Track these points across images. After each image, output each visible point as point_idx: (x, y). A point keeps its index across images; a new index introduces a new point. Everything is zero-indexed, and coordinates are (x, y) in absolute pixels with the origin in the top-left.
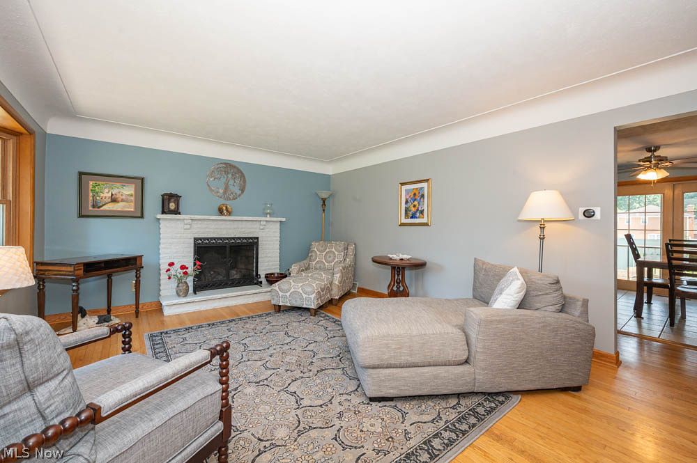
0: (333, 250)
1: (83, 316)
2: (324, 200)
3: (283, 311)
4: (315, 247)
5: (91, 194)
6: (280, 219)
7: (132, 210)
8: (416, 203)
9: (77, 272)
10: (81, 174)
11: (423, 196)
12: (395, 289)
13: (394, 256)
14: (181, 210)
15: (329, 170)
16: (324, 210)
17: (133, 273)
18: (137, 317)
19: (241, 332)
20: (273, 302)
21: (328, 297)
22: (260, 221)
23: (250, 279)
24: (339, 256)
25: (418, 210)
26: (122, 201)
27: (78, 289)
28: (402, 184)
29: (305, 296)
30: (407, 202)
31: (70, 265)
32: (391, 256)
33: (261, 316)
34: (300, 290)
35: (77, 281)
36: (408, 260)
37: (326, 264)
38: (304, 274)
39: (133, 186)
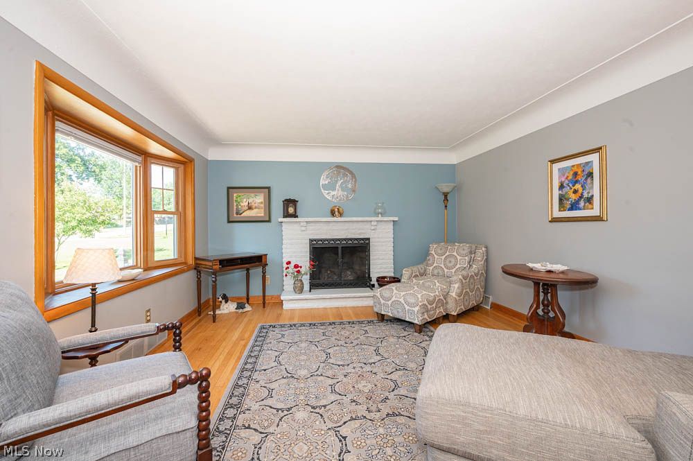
0: (455, 254)
1: (226, 302)
2: (446, 195)
3: (387, 320)
4: (433, 249)
5: (235, 204)
6: (392, 219)
7: (263, 215)
8: (578, 186)
9: (214, 267)
10: (229, 188)
11: (590, 175)
12: (540, 312)
13: (537, 266)
14: (298, 214)
15: (452, 158)
16: (446, 206)
17: (260, 269)
18: (264, 307)
19: (333, 339)
20: (376, 310)
21: (441, 311)
22: (371, 221)
23: (363, 281)
24: (463, 261)
25: (581, 197)
26: (255, 208)
27: (216, 281)
28: (553, 162)
29: (407, 308)
30: (561, 187)
31: (211, 261)
32: (530, 265)
33: (361, 323)
34: (402, 300)
35: (214, 273)
36: (563, 272)
37: (446, 270)
38: (414, 281)
39: (263, 194)
